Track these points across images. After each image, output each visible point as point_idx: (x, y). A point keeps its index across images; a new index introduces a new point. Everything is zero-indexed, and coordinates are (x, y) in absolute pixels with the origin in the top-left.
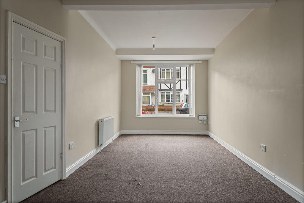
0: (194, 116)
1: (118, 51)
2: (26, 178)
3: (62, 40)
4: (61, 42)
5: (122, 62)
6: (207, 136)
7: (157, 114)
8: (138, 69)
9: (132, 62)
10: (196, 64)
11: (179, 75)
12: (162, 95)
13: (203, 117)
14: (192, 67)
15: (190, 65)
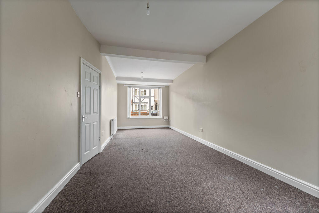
0: (161, 117)
1: (118, 78)
2: (86, 150)
3: (100, 73)
4: (100, 74)
5: (118, 84)
6: (169, 128)
7: (140, 117)
8: (128, 89)
9: (125, 85)
10: (162, 88)
11: (146, 93)
12: (135, 106)
13: (166, 118)
14: (160, 89)
15: (159, 88)
